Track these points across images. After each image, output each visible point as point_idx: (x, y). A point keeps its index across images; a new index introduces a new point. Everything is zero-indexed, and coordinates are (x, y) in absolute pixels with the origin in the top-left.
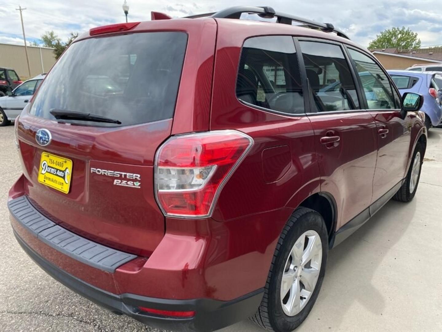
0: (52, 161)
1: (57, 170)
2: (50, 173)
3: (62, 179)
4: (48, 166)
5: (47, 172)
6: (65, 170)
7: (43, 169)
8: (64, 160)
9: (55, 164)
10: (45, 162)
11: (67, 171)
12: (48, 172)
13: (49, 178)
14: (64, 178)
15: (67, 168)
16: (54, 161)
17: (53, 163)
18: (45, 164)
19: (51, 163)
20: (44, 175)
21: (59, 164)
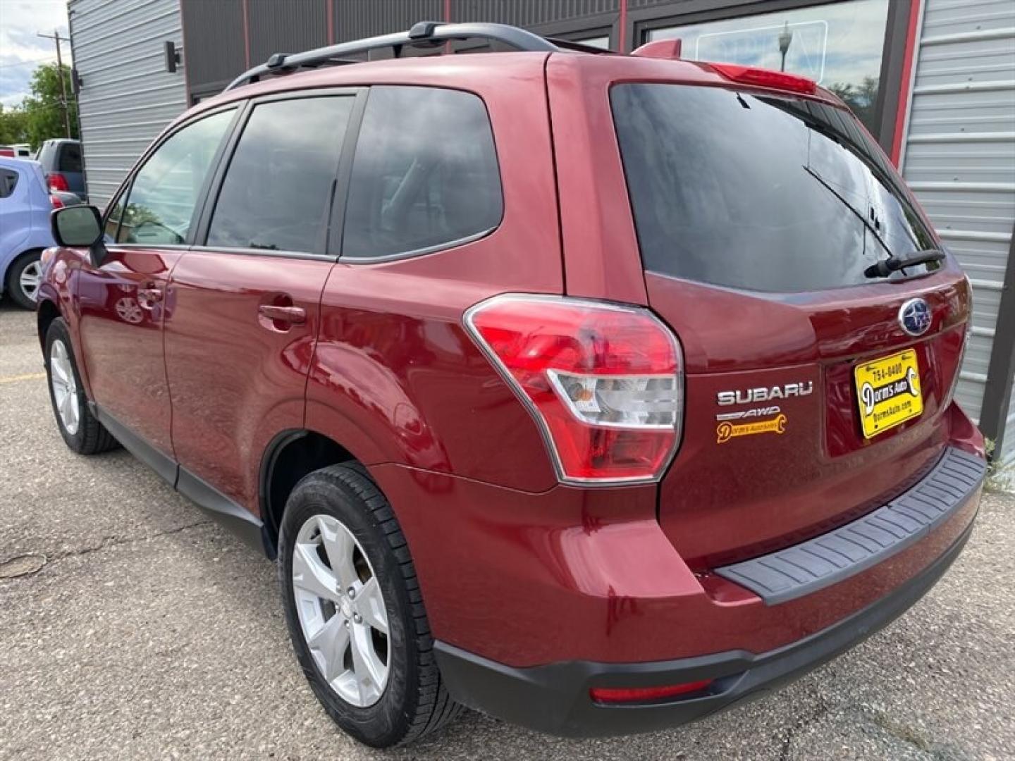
0: (881, 372)
1: (893, 384)
2: (883, 400)
3: (907, 395)
4: (875, 390)
5: (876, 403)
6: (907, 375)
7: (866, 403)
8: (900, 357)
9: (887, 376)
10: (867, 386)
11: (912, 372)
12: (879, 402)
13: (884, 413)
14: (908, 390)
15: (909, 368)
16: (883, 372)
17: (883, 376)
18: (867, 389)
19: (879, 379)
20: (872, 416)
21: (893, 371)
